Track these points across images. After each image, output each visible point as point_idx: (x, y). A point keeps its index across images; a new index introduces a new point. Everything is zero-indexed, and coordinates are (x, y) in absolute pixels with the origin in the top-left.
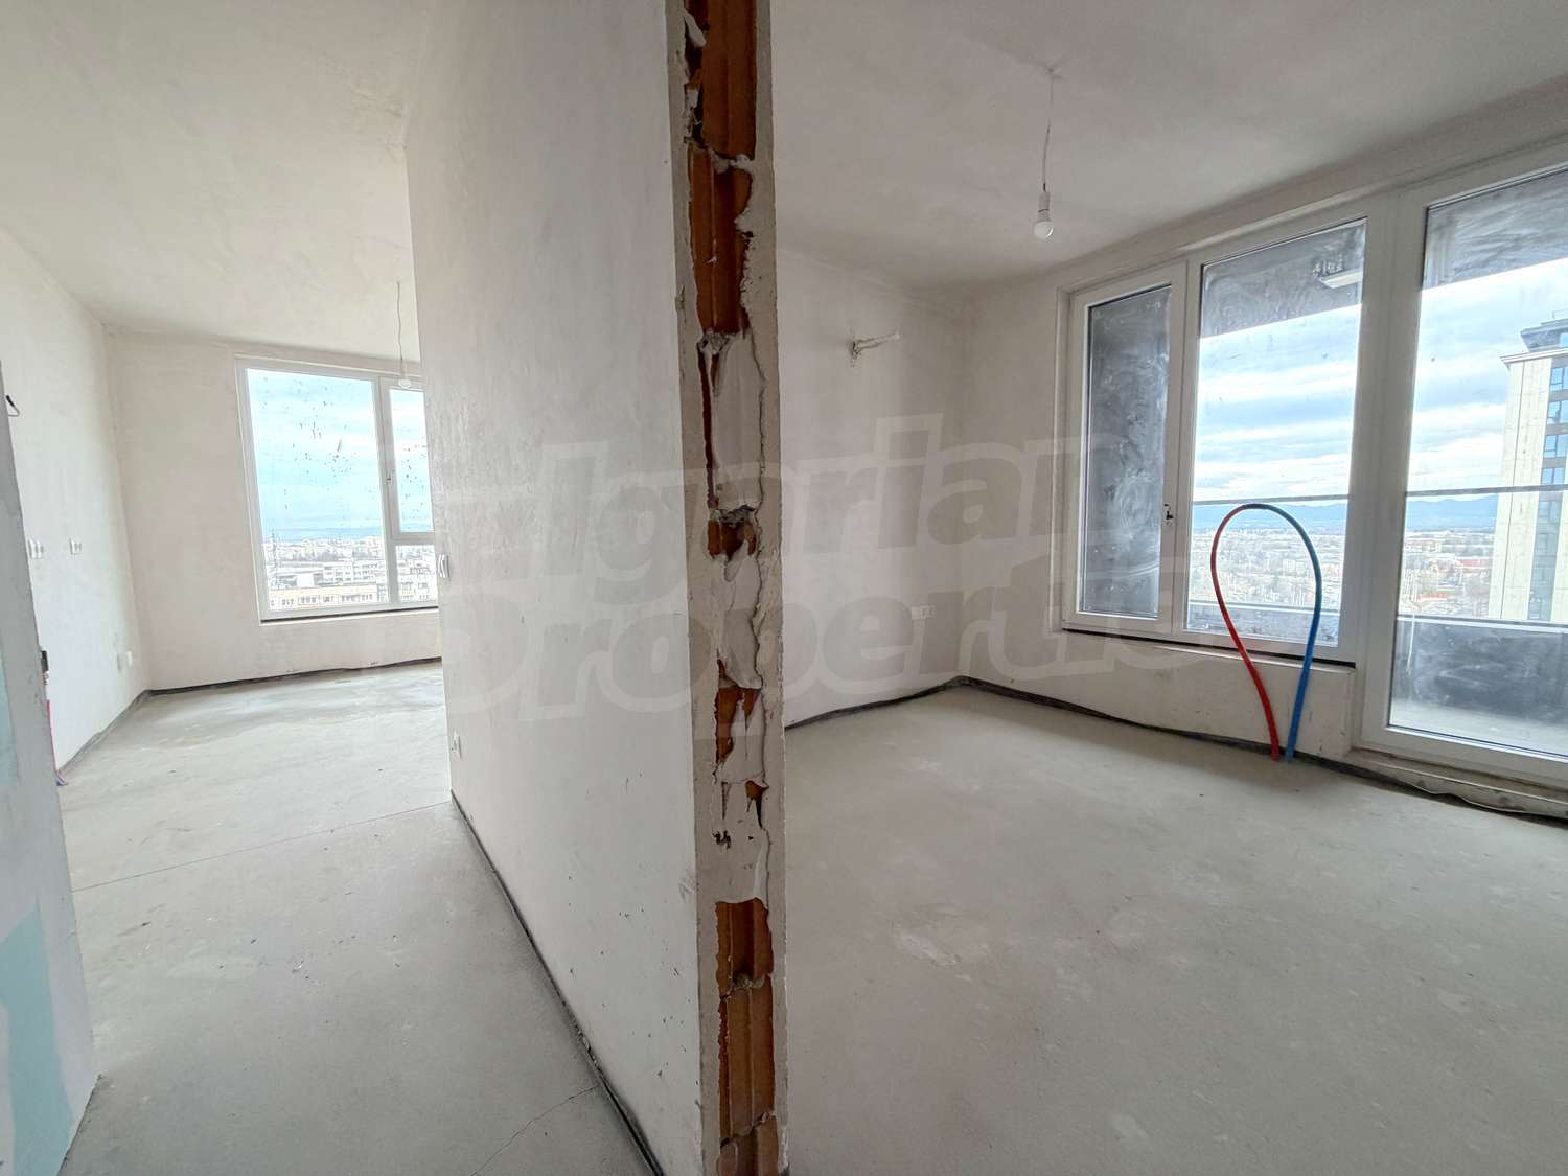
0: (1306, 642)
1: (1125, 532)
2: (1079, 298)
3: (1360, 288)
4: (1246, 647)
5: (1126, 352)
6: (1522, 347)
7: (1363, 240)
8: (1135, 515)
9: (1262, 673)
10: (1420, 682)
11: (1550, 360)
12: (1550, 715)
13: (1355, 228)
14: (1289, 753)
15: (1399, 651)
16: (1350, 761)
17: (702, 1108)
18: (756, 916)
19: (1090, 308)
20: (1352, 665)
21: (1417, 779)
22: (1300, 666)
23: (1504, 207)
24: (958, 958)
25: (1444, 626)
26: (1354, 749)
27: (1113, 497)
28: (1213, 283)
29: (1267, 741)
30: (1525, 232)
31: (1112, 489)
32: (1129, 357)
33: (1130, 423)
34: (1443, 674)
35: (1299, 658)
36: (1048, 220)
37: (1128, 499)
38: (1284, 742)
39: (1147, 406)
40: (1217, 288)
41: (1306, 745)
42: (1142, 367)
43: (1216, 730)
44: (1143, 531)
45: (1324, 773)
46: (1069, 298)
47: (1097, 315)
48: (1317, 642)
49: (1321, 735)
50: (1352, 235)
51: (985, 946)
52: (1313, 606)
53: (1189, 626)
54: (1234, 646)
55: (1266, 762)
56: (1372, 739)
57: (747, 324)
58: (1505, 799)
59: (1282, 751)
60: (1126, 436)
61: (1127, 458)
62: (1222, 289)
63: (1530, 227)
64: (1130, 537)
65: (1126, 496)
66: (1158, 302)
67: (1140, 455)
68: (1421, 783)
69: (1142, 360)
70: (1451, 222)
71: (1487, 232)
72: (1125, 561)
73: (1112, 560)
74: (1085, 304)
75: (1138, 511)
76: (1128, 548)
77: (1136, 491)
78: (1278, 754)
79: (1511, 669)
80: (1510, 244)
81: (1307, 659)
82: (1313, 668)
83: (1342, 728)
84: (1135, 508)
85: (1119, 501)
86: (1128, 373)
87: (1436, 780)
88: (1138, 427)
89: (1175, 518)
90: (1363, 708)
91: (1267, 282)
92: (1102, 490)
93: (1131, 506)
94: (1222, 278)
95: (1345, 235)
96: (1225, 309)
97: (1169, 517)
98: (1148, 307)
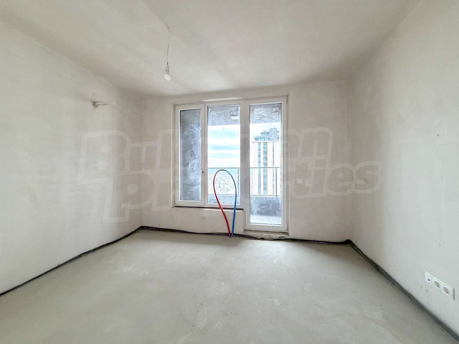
0: (234, 205)
1: (192, 176)
2: (177, 108)
3: (240, 121)
4: (222, 207)
5: (190, 125)
6: (255, 140)
7: (239, 109)
8: (194, 172)
9: (225, 213)
11: (258, 143)
13: (238, 106)
15: (251, 205)
16: (244, 234)
19: (180, 111)
20: (243, 209)
21: (256, 235)
22: (233, 211)
23: (262, 109)
26: (244, 230)
27: (188, 166)
28: (210, 111)
29: (228, 232)
30: (265, 115)
31: (188, 163)
32: (191, 127)
33: (192, 145)
34: (258, 209)
35: (233, 209)
38: (231, 232)
39: (196, 141)
41: (236, 232)
42: (194, 130)
43: (216, 231)
44: (196, 176)
45: (239, 238)
46: (175, 106)
47: (182, 113)
48: (237, 204)
49: (238, 230)
52: (235, 194)
53: (209, 202)
54: (219, 207)
55: (227, 238)
56: (248, 227)
58: (270, 237)
59: (231, 234)
60: (191, 149)
61: (192, 155)
62: (212, 114)
63: (265, 114)
64: (193, 178)
65: (192, 166)
66: (198, 114)
67: (195, 154)
68: (257, 237)
69: (195, 128)
70: (254, 110)
71: (259, 113)
72: (192, 185)
73: (188, 184)
74: (179, 109)
75: (195, 170)
76: (193, 181)
77: (194, 165)
78: (230, 235)
79: (268, 207)
80: (263, 117)
81: (235, 209)
82: (236, 211)
83: (242, 226)
84: (194, 169)
85: (190, 167)
86: (191, 131)
87: (259, 235)
88: (194, 146)
89: (204, 173)
90: (246, 219)
91: (222, 114)
92: (185, 164)
93: (193, 169)
94: (212, 111)
95: (236, 107)
96: (213, 119)
97: (203, 172)
98: (195, 114)
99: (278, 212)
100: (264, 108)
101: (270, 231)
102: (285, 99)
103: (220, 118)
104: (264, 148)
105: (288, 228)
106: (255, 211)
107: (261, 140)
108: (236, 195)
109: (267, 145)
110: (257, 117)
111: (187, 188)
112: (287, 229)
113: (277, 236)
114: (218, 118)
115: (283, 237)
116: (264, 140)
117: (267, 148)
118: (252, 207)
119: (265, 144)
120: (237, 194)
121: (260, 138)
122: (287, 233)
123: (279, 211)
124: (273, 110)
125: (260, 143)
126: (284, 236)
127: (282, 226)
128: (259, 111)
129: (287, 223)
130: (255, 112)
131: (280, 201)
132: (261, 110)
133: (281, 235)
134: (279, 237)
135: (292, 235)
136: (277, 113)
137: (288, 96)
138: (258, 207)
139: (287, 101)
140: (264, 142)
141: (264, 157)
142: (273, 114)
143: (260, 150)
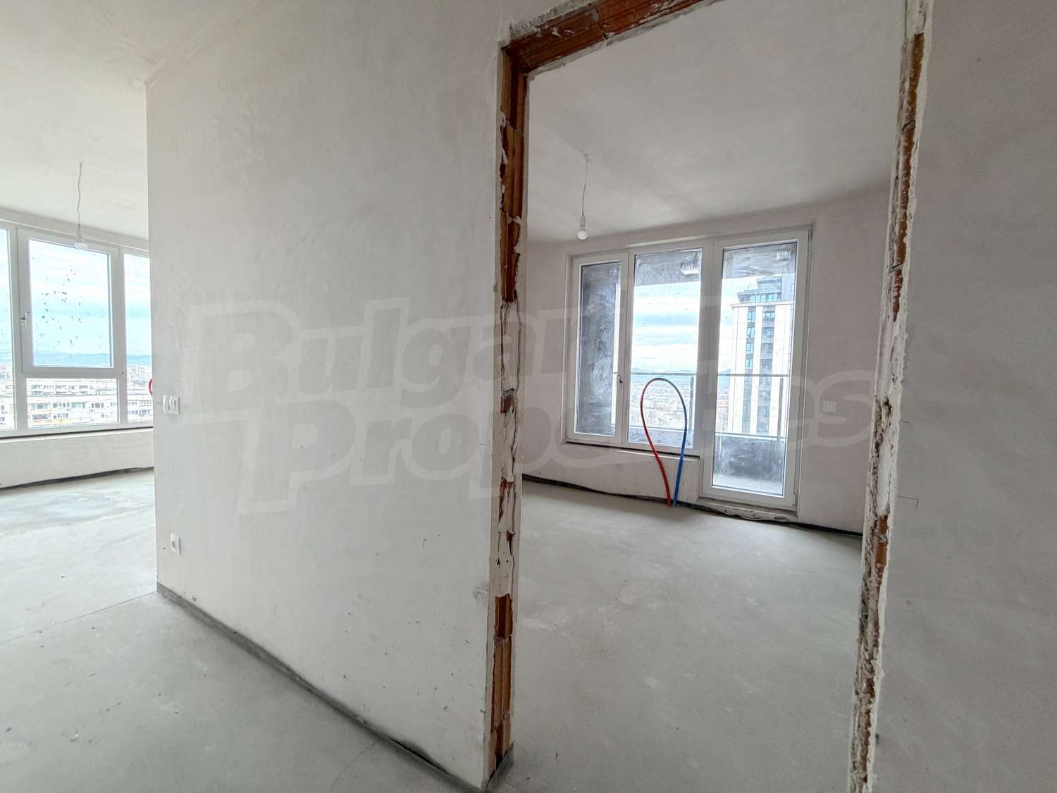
0: (681, 447)
1: (599, 389)
2: (576, 261)
3: (700, 275)
4: (656, 450)
5: (600, 293)
6: (737, 301)
7: (701, 258)
8: (604, 381)
9: (663, 461)
10: (724, 464)
11: (747, 308)
12: (767, 476)
13: (697, 252)
14: (675, 503)
15: (716, 450)
16: (699, 504)
17: (485, 713)
18: (507, 603)
19: (582, 266)
20: (699, 457)
21: (724, 509)
22: (679, 458)
23: (749, 256)
24: (556, 626)
25: (732, 437)
26: (700, 498)
27: (593, 369)
28: (640, 265)
29: (666, 497)
30: (756, 268)
31: (593, 365)
32: (601, 296)
33: (602, 331)
34: (732, 460)
35: (679, 455)
36: (584, 230)
37: (601, 372)
38: (672, 497)
39: (610, 322)
40: (641, 267)
41: (680, 498)
42: (608, 303)
43: (643, 494)
44: (607, 389)
45: (689, 510)
46: (572, 258)
47: (585, 271)
48: (686, 447)
49: (687, 494)
50: (696, 255)
51: (568, 617)
52: (684, 429)
53: (629, 439)
54: (651, 450)
55: (663, 507)
56: (708, 493)
57: (516, 297)
58: (754, 515)
59: (672, 501)
60: (600, 337)
61: (600, 349)
62: (643, 269)
63: (757, 265)
64: (602, 391)
65: (599, 369)
66: (615, 271)
67: (606, 348)
68: (726, 511)
69: (607, 298)
70: (732, 258)
71: (744, 265)
72: (599, 405)
73: (591, 404)
74: (580, 263)
75: (606, 378)
76: (601, 397)
77: (605, 367)
78: (669, 503)
79: (754, 457)
80: (751, 272)
81: (682, 455)
82: (684, 459)
83: (695, 488)
84: (604, 376)
85: (596, 372)
86: (601, 304)
87: (731, 509)
88: (605, 333)
89: (623, 382)
90: (703, 477)
91: (663, 270)
92: (587, 367)
93: (602, 375)
94: (644, 263)
95: (694, 254)
96: (646, 278)
97: (621, 382)
98: (610, 272)
99: (775, 467)
100: (755, 252)
101: (755, 504)
102: (806, 233)
103: (659, 276)
104: (766, 319)
105: (796, 500)
106: (724, 463)
107: (758, 300)
108: (686, 430)
109: (774, 312)
110: (739, 273)
111: (590, 409)
112: (796, 505)
113: (772, 515)
114: (655, 277)
115: (785, 518)
116: (767, 298)
117: (773, 320)
118: (718, 455)
119: (770, 310)
120: (688, 429)
121: (754, 295)
122: (793, 512)
123: (779, 465)
124: (776, 256)
125: (754, 307)
126: (785, 516)
127: (783, 497)
128: (744, 260)
129: (796, 492)
130: (734, 263)
131: (783, 445)
132: (748, 258)
133: (779, 515)
134: (776, 518)
135: (803, 517)
136: (785, 263)
137: (812, 225)
138: (731, 455)
139: (811, 236)
140: (768, 304)
141: (763, 345)
142: (776, 265)
143: (754, 327)
